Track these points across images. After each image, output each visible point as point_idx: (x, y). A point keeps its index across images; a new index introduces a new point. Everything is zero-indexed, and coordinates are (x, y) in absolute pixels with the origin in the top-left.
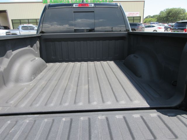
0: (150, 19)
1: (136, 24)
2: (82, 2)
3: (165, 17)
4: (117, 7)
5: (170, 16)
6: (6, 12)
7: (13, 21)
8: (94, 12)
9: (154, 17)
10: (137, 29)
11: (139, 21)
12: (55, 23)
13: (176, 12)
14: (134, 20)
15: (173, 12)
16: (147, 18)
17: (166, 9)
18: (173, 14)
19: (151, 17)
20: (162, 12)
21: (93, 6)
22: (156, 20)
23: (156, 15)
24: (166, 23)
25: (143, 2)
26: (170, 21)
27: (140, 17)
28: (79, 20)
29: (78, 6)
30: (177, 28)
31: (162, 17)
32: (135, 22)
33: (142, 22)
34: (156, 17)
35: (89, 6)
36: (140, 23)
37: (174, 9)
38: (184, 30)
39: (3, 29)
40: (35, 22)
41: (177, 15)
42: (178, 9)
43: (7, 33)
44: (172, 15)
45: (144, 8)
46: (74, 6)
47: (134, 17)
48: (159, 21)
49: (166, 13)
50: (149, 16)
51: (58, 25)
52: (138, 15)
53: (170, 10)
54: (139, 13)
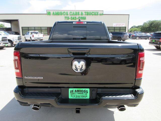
0: (135, 29)
1: (122, 33)
2: (79, 21)
3: (148, 27)
4: (101, 24)
5: (152, 27)
6: (18, 21)
7: (23, 28)
8: (86, 27)
9: (138, 27)
10: (123, 37)
11: (125, 30)
12: (57, 33)
13: (157, 24)
14: (120, 29)
15: (154, 24)
16: (132, 27)
17: (149, 21)
18: (155, 25)
19: (136, 27)
20: (145, 23)
21: (85, 23)
22: (140, 30)
23: (141, 26)
24: (149, 33)
25: (128, 15)
26: (152, 31)
27: (126, 27)
28: (76, 31)
29: (76, 23)
30: (154, 37)
31: (145, 28)
32: (121, 31)
33: (127, 32)
34: (140, 27)
35: (83, 23)
36: (125, 32)
37: (156, 21)
38: (160, 39)
39: (15, 34)
40: (40, 30)
41: (159, 26)
42: (159, 21)
43: (18, 37)
44: (153, 26)
45: (129, 20)
46: (74, 23)
47: (120, 27)
48: (143, 31)
49: (148, 24)
50: (134, 26)
51: (59, 34)
52: (124, 26)
53: (152, 21)
54: (124, 24)
